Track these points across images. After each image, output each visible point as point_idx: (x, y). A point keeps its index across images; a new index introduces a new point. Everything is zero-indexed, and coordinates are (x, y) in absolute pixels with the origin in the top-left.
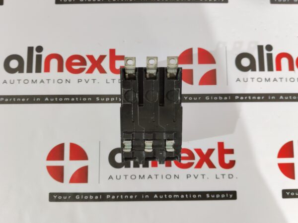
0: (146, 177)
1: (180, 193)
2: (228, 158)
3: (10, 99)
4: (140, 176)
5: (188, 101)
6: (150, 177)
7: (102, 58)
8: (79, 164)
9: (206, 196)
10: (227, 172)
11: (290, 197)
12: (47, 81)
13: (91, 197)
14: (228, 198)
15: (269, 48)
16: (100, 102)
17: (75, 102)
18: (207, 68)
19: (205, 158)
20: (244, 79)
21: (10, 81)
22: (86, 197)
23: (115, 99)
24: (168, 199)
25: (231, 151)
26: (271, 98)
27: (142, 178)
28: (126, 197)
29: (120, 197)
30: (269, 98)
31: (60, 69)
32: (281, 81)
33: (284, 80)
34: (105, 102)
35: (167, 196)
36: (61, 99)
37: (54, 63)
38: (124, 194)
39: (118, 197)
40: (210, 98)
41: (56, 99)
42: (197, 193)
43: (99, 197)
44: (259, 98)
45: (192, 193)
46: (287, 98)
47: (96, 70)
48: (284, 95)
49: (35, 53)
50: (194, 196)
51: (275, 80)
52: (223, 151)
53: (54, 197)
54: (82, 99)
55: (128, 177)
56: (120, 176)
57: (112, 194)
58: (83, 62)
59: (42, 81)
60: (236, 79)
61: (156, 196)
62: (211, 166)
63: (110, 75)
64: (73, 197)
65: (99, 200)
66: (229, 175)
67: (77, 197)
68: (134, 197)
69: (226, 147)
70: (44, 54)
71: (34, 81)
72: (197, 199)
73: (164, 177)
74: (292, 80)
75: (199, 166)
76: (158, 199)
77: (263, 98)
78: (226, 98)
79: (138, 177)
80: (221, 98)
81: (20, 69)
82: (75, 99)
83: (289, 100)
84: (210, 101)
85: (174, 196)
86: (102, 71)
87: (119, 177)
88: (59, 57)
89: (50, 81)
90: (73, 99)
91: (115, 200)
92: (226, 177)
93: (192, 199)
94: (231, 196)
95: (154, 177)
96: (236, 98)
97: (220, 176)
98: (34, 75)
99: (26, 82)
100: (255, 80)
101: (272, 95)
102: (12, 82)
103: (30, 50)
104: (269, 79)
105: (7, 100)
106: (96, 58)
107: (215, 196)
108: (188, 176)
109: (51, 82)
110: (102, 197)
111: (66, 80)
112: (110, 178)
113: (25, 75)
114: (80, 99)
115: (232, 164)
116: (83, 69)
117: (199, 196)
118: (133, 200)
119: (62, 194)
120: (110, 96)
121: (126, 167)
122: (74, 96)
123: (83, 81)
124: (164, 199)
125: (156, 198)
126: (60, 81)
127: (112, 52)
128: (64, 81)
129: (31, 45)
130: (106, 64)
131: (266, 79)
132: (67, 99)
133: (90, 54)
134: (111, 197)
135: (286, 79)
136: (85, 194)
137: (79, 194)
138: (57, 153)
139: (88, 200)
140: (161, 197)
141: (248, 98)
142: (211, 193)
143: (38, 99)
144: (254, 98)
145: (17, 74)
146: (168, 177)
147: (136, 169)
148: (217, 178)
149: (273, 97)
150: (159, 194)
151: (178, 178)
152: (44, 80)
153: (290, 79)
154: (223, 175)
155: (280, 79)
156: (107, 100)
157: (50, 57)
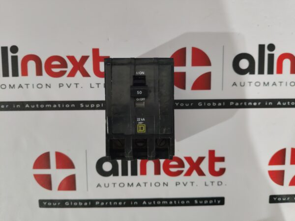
0: (135, 185)
1: (168, 200)
2: (218, 166)
4: (128, 184)
5: (179, 107)
6: (139, 185)
7: (84, 59)
8: (66, 173)
9: (194, 202)
10: (216, 179)
11: (277, 202)
12: (26, 86)
13: (81, 204)
14: (216, 204)
18: (202, 70)
19: (195, 166)
20: (241, 83)
22: (75, 204)
23: (101, 105)
24: (157, 205)
25: (222, 159)
26: (268, 103)
27: (130, 186)
28: (115, 203)
29: (109, 203)
30: (266, 104)
31: (39, 73)
32: (281, 85)
33: (284, 84)
34: (89, 108)
35: (156, 203)
36: (42, 106)
37: (32, 65)
38: (113, 201)
39: (106, 203)
40: (203, 104)
41: (37, 105)
42: (185, 200)
43: (88, 204)
44: (255, 104)
45: (181, 200)
46: (284, 104)
47: (79, 73)
48: (283, 101)
49: (10, 54)
50: (183, 202)
51: (274, 84)
53: (43, 204)
54: (65, 106)
55: (117, 185)
56: (108, 185)
57: (101, 201)
59: (20, 86)
60: (232, 84)
61: (144, 203)
62: (201, 173)
63: (94, 79)
64: (62, 204)
65: (88, 206)
66: (218, 182)
67: (67, 204)
68: (123, 203)
69: (217, 155)
70: (20, 55)
71: (12, 85)
72: (186, 205)
73: (153, 185)
74: (293, 84)
76: (147, 205)
77: (259, 103)
78: (220, 104)
79: (126, 185)
80: (214, 104)
82: (57, 106)
83: (287, 106)
84: (203, 107)
85: (163, 202)
86: (85, 74)
87: (107, 185)
88: (37, 59)
89: (28, 85)
90: (55, 106)
91: (104, 206)
92: (215, 184)
93: (181, 205)
95: (143, 185)
96: (231, 104)
97: (209, 183)
98: (11, 79)
99: (3, 87)
100: (253, 84)
101: (269, 100)
103: (4, 50)
104: (268, 83)
106: (78, 59)
107: (204, 202)
108: (177, 184)
109: (30, 87)
110: (92, 204)
111: (47, 85)
112: (98, 186)
114: (63, 106)
116: (65, 72)
117: (188, 202)
118: (122, 206)
119: (52, 201)
120: (95, 102)
121: (114, 175)
122: (56, 103)
123: (65, 86)
124: (152, 205)
125: (145, 204)
126: (40, 86)
128: (44, 86)
129: (4, 45)
130: (89, 66)
131: (264, 83)
132: (48, 105)
133: (71, 54)
134: (100, 203)
135: (286, 83)
136: (74, 201)
137: (69, 201)
138: (43, 161)
139: (78, 206)
140: (150, 203)
141: (243, 104)
142: (199, 199)
143: (18, 106)
144: (250, 104)
146: (157, 184)
147: (125, 177)
148: (206, 185)
149: (270, 103)
150: (147, 200)
151: (167, 185)
152: (23, 85)
153: (291, 83)
154: (212, 182)
155: (280, 83)
156: (92, 107)
157: (27, 58)
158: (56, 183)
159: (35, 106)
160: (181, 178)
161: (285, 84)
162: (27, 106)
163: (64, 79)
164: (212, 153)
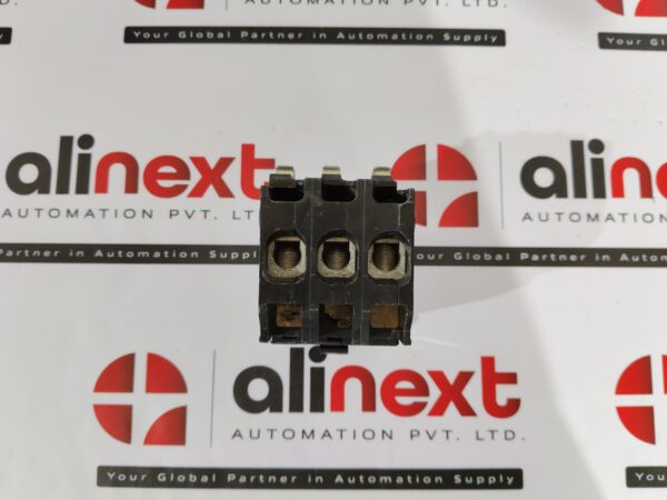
0: (318, 434)
1: (394, 473)
2: (503, 394)
3: (18, 253)
4: (304, 432)
5: (415, 262)
6: (327, 434)
7: (225, 163)
8: (167, 402)
9: (453, 480)
10: (501, 424)
11: (644, 484)
12: (101, 213)
13: (193, 478)
14: (504, 486)
15: (597, 146)
16: (218, 261)
17: (162, 260)
18: (459, 188)
19: (453, 393)
20: (540, 215)
21: (20, 211)
22: (181, 478)
23: (251, 255)
24: (367, 486)
25: (511, 378)
26: (601, 258)
27: (308, 438)
28: (272, 478)
29: (257, 479)
30: (597, 258)
31: (131, 187)
32: (624, 220)
33: (629, 218)
34: (228, 261)
35: (366, 480)
36: (130, 254)
37: (118, 172)
38: (267, 472)
39: (252, 479)
40: (464, 256)
41: (120, 253)
42: (432, 473)
43: (210, 478)
44: (573, 258)
45: (423, 473)
46: (636, 259)
47: (211, 191)
48: (631, 252)
49: (76, 151)
50: (427, 480)
51: (610, 217)
52: (493, 377)
53: (109, 476)
54: (177, 255)
55: (278, 435)
56: (259, 432)
57: (239, 472)
58: (183, 172)
59: (90, 213)
60: (522, 217)
61: (339, 479)
62: (466, 410)
63: (241, 201)
64: (150, 477)
65: (210, 485)
66: (506, 432)
67: (162, 478)
68: (289, 480)
69: (500, 368)
70: (97, 154)
71: (72, 211)
72: (433, 486)
73: (359, 435)
74: (648, 218)
75: (439, 410)
76: (345, 486)
77: (582, 257)
78: (499, 257)
79: (299, 434)
80: (488, 257)
81: (41, 185)
82: (162, 255)
83: (641, 264)
84: (464, 263)
85: (381, 479)
86: (224, 192)
87: (255, 434)
88: (129, 161)
89: (107, 212)
90: (157, 255)
91: (247, 486)
92: (499, 436)
93: (422, 486)
94: (510, 481)
95: (335, 435)
96: (522, 258)
97: (484, 434)
98: (72, 200)
99: (54, 213)
100: (565, 218)
101: (602, 251)
102: (23, 213)
103: (66, 143)
104: (597, 216)
105: (10, 253)
106: (212, 164)
107: (475, 480)
108: (414, 434)
109: (110, 214)
110: (218, 478)
111: (144, 211)
112: (235, 435)
113: (52, 199)
114: (174, 255)
115: (513, 406)
116: (183, 188)
117: (439, 479)
118: (288, 486)
119: (128, 471)
120: (241, 249)
121: (272, 411)
122: (161, 248)
123: (182, 214)
124: (357, 486)
125: (339, 483)
127: (248, 150)
128: (139, 213)
129: (67, 133)
130: (232, 177)
131: (589, 216)
132: (143, 254)
133: (198, 154)
134: (238, 478)
135: (635, 216)
136: (178, 471)
137: (167, 471)
138: (118, 375)
139: (186, 485)
140: (351, 481)
141: (549, 258)
142: (464, 473)
143: (80, 253)
144: (563, 257)
145: (35, 195)
146: (369, 435)
147: (296, 415)
148: (478, 439)
149: (606, 257)
150: (346, 473)
151: (391, 438)
152: (95, 211)
153: (644, 215)
154: (492, 432)
155: (621, 217)
156: (233, 257)
157: (110, 159)
158: (141, 425)
159: (116, 255)
160: (422, 421)
161: (632, 218)
162: (99, 253)
163: (181, 201)
164: (488, 363)
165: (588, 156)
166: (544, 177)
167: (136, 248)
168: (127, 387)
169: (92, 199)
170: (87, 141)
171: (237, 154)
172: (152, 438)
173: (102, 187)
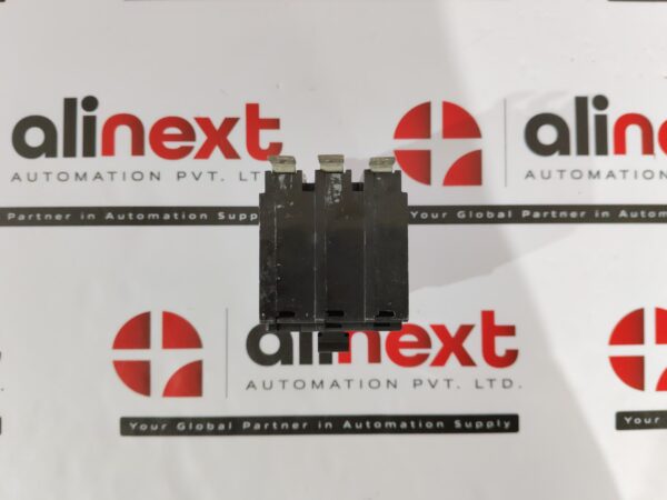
0: (327, 384)
1: (398, 419)
2: (502, 345)
3: (30, 217)
4: (313, 382)
5: (419, 221)
6: (335, 384)
7: (230, 123)
8: (183, 357)
9: (454, 425)
10: (500, 373)
11: (632, 426)
12: (110, 175)
13: (210, 427)
14: (501, 430)
15: (601, 102)
16: (226, 222)
17: (172, 222)
18: (462, 147)
19: (453, 345)
20: (542, 173)
21: (28, 175)
22: (199, 427)
24: (373, 431)
25: (509, 331)
26: (600, 214)
27: (318, 387)
28: (285, 425)
29: (271, 426)
30: (597, 215)
31: (138, 149)
32: (624, 177)
33: (630, 175)
34: (236, 222)
35: (372, 425)
36: (140, 217)
37: (123, 134)
38: (280, 419)
39: (266, 426)
40: (467, 214)
41: (130, 215)
42: (435, 419)
43: (227, 426)
44: (573, 215)
45: (425, 418)
46: (634, 215)
47: (217, 152)
48: (630, 208)
49: (81, 113)
50: (429, 425)
51: (611, 174)
52: (492, 329)
53: (130, 427)
54: (187, 217)
55: (289, 385)
56: (271, 383)
57: (253, 420)
58: (189, 134)
59: (98, 176)
60: (526, 173)
61: (347, 425)
62: (466, 360)
63: (247, 163)
64: (170, 427)
65: (226, 432)
66: (504, 381)
67: (181, 427)
68: (301, 426)
69: (499, 321)
70: (102, 116)
71: (81, 175)
72: (435, 430)
73: (365, 384)
74: (648, 175)
75: (440, 360)
76: (353, 431)
77: (583, 214)
78: (501, 215)
79: (309, 384)
80: (490, 215)
81: (48, 149)
82: (172, 216)
83: (639, 220)
84: (467, 221)
85: (386, 424)
86: (230, 153)
87: (268, 385)
88: (134, 123)
89: (115, 175)
90: (167, 217)
91: (262, 432)
92: (498, 384)
93: (424, 431)
94: (507, 425)
95: (343, 385)
96: (524, 215)
97: (483, 383)
98: (79, 163)
99: (63, 177)
100: (567, 175)
101: (602, 208)
102: (32, 177)
103: (70, 105)
104: (598, 173)
105: (22, 217)
106: (217, 124)
107: (474, 425)
108: (417, 383)
109: (118, 177)
110: (234, 426)
111: (152, 174)
112: (249, 386)
113: (59, 163)
114: (184, 216)
115: (511, 356)
116: (189, 149)
117: (440, 424)
118: (300, 431)
119: (149, 421)
120: (248, 210)
121: (283, 363)
122: (170, 210)
123: (189, 176)
124: (364, 431)
125: (347, 429)
126: (137, 176)
127: (252, 110)
128: (147, 175)
129: (70, 95)
130: (237, 138)
131: (590, 173)
132: (153, 216)
133: (203, 115)
134: (252, 425)
135: (636, 172)
136: (196, 421)
137: (186, 420)
138: (134, 332)
139: (204, 433)
140: (359, 426)
141: (550, 215)
142: (464, 418)
143: (91, 216)
144: (563, 214)
145: (43, 158)
146: (374, 384)
147: (306, 367)
148: (477, 387)
149: (605, 214)
150: (354, 419)
151: (395, 386)
152: (103, 174)
153: (645, 172)
154: (491, 381)
155: (621, 174)
156: (241, 218)
157: (115, 121)
158: (159, 380)
159: (126, 217)
160: (425, 371)
161: (633, 175)
162: (110, 216)
163: (188, 163)
164: (488, 316)
165: (592, 112)
166: (547, 135)
167: (146, 210)
168: (145, 343)
169: (99, 162)
170: (91, 103)
171: (241, 114)
172: (170, 391)
173: (109, 150)
